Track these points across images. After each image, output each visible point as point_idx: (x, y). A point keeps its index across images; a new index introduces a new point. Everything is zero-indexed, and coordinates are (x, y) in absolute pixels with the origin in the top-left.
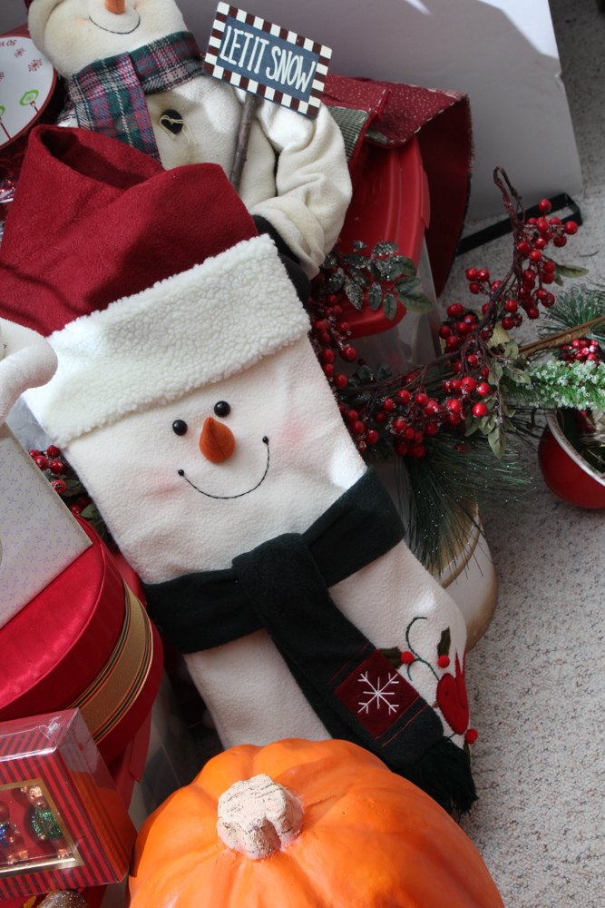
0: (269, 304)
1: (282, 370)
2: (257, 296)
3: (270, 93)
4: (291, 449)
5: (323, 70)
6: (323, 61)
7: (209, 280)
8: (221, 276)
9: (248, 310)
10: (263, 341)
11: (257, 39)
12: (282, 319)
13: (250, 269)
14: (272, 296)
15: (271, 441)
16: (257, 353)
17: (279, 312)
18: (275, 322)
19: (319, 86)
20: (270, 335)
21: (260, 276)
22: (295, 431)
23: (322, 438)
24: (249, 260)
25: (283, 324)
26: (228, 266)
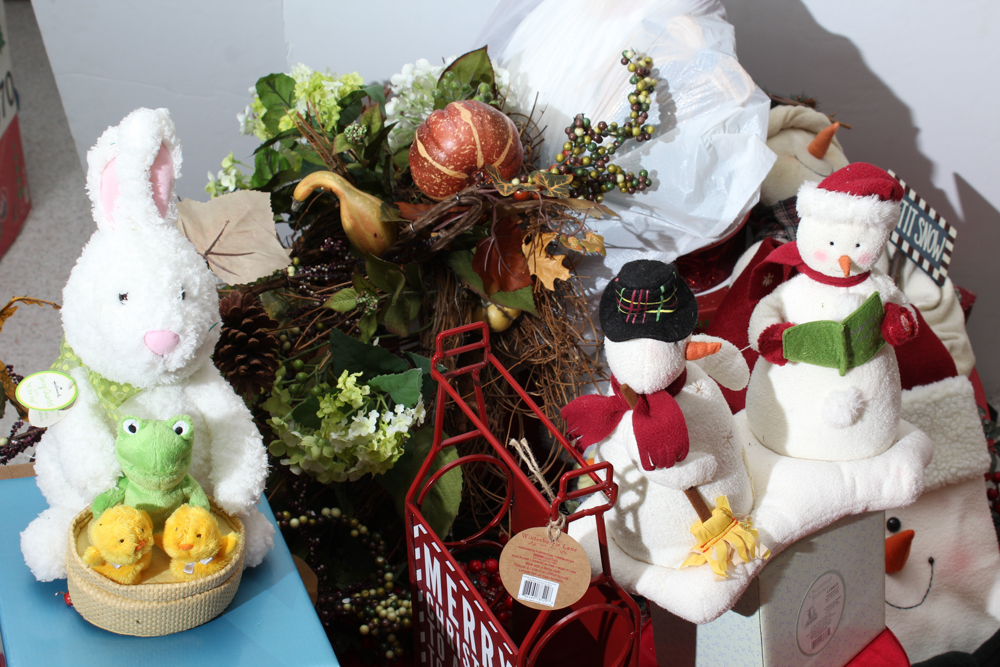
0: (965, 438)
1: (956, 501)
2: (956, 429)
3: (916, 255)
4: (956, 573)
5: (950, 246)
6: (950, 239)
7: (916, 406)
8: (928, 405)
9: (944, 439)
10: (953, 470)
11: (911, 208)
12: (974, 454)
13: (955, 403)
14: (969, 431)
15: (936, 564)
16: (942, 480)
17: (973, 447)
18: (968, 455)
19: (947, 259)
20: (961, 466)
21: (963, 412)
22: (961, 558)
23: (986, 569)
24: (957, 394)
25: (974, 458)
26: (936, 396)
